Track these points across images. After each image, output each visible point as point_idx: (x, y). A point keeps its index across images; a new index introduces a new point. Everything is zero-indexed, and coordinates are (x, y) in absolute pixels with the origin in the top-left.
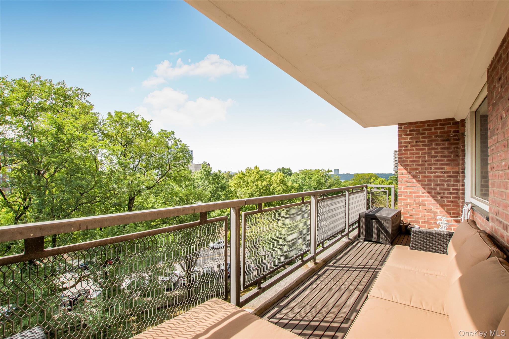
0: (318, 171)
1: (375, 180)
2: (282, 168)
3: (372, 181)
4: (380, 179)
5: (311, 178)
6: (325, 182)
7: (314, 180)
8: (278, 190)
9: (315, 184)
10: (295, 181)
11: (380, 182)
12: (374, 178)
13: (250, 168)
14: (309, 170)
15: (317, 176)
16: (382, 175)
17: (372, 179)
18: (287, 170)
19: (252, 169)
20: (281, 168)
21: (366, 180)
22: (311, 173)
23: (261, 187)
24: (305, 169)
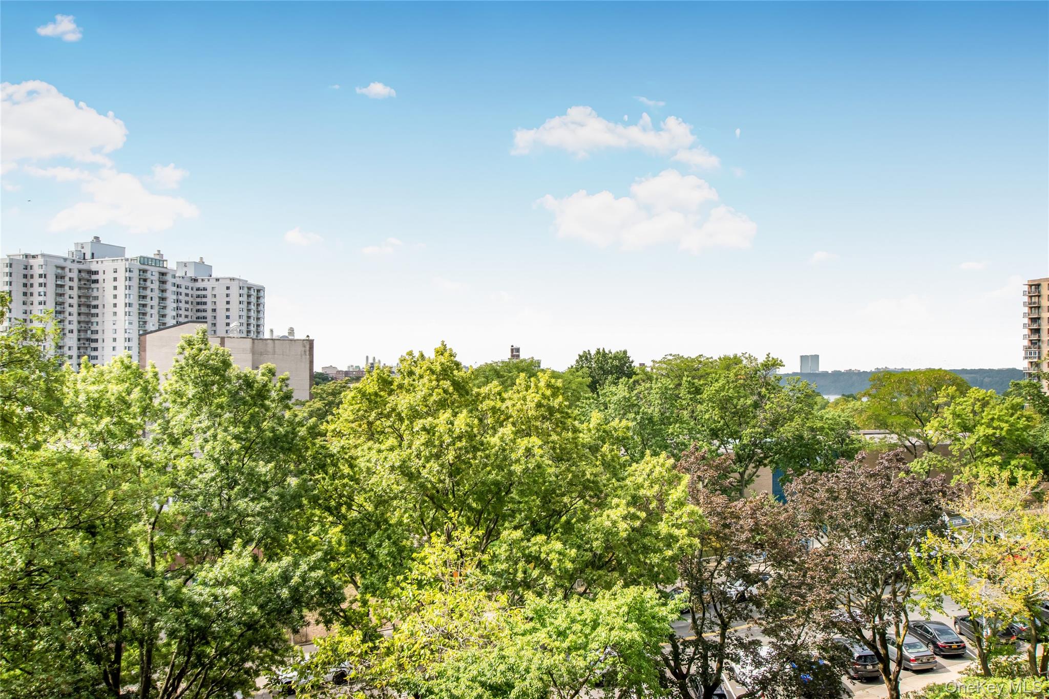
0: (731, 363)
1: (953, 398)
2: (598, 352)
3: (941, 400)
4: (975, 393)
5: (698, 391)
6: (756, 405)
7: (710, 400)
8: (521, 452)
9: (716, 414)
10: (634, 405)
11: (974, 404)
12: (952, 390)
13: (417, 354)
14: (693, 360)
15: (722, 382)
16: (983, 377)
17: (941, 393)
18: (615, 358)
19: (426, 355)
20: (593, 352)
21: (919, 396)
22: (701, 372)
23: (448, 440)
24: (677, 357)
